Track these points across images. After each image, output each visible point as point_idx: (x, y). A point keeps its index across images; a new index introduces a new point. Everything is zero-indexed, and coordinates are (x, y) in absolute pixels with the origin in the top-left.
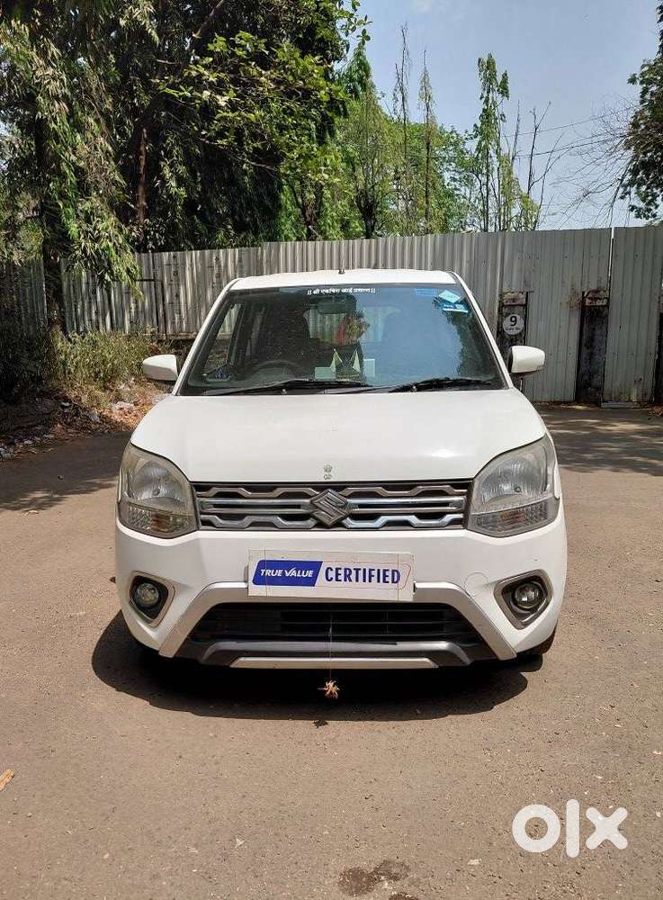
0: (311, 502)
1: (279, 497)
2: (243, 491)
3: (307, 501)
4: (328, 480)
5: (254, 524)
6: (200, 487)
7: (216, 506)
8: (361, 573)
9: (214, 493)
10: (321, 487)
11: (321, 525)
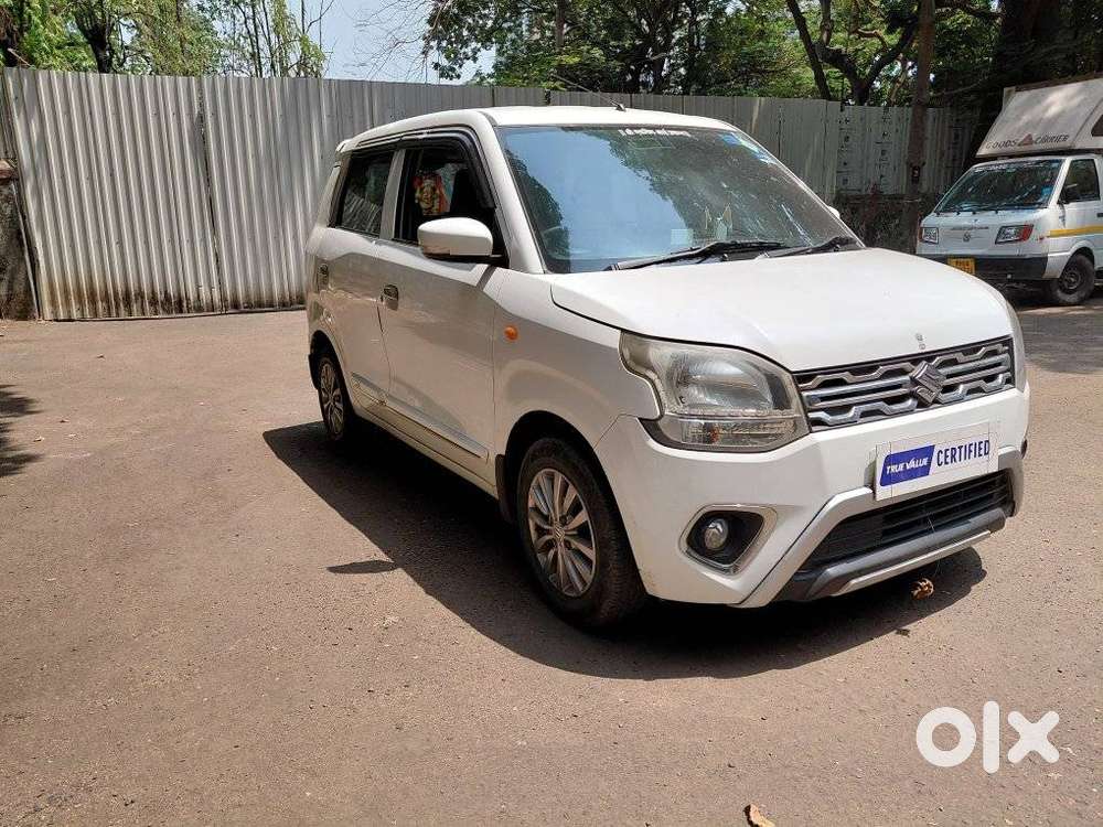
0: (911, 378)
1: (880, 378)
2: (846, 376)
3: (907, 378)
4: (924, 351)
5: (865, 414)
6: (802, 377)
7: (824, 399)
8: (963, 449)
9: (818, 383)
10: (915, 360)
11: (923, 405)
